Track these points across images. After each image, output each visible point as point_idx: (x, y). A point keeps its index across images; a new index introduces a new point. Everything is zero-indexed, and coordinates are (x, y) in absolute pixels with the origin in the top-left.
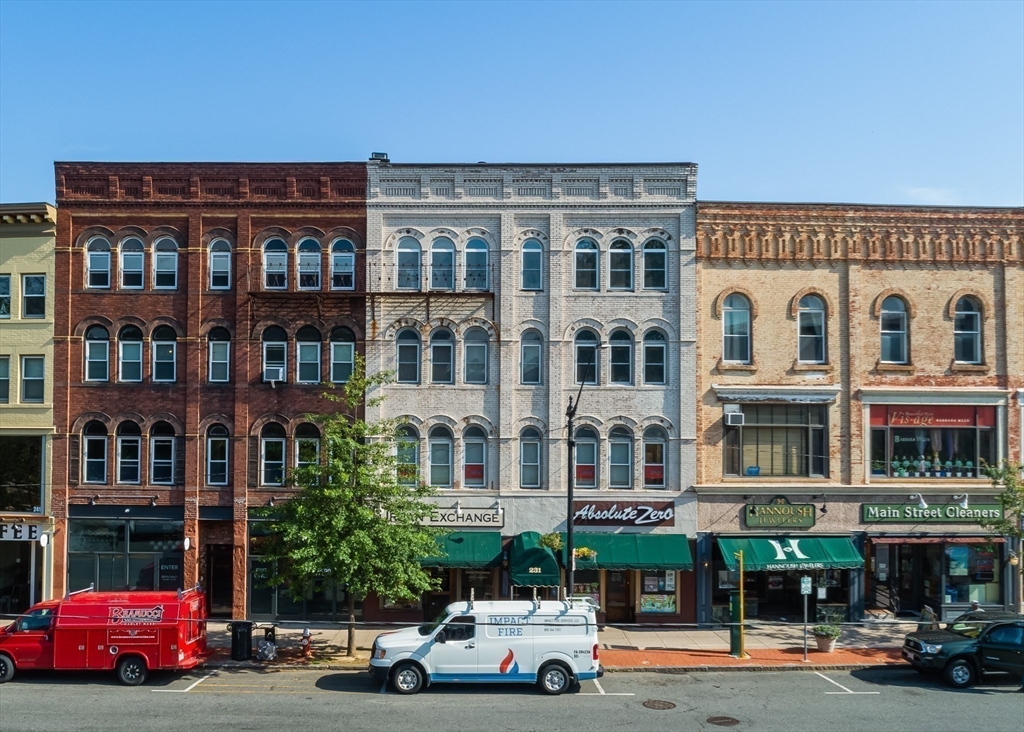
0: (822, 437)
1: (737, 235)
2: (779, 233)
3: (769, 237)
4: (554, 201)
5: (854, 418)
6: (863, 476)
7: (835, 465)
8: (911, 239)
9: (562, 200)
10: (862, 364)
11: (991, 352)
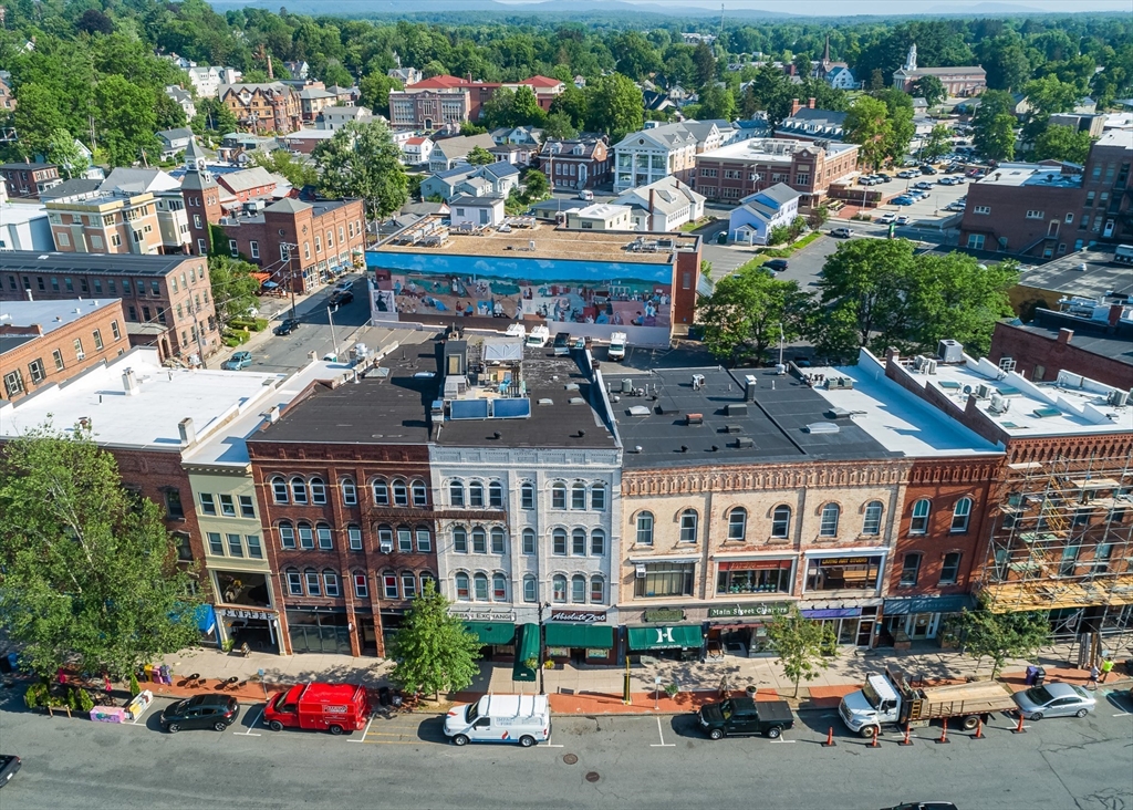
0: (691, 577)
1: (645, 482)
2: (670, 480)
3: (665, 482)
4: (539, 465)
5: (709, 569)
6: (714, 597)
7: (697, 590)
8: (751, 477)
9: (543, 465)
10: (716, 540)
11: (792, 533)
